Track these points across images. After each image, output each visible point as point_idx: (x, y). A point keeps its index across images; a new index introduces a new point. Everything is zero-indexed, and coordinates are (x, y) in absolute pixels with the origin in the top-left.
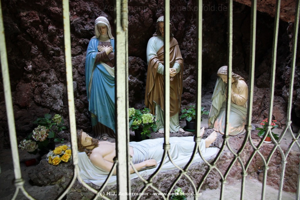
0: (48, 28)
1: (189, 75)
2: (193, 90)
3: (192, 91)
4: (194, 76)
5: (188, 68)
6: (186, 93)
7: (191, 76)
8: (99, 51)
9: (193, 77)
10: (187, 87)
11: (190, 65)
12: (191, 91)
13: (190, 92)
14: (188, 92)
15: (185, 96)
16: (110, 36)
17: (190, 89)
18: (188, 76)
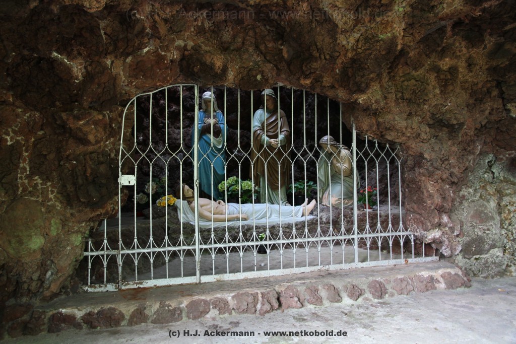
0: (159, 103)
8: (205, 123)
16: (216, 109)
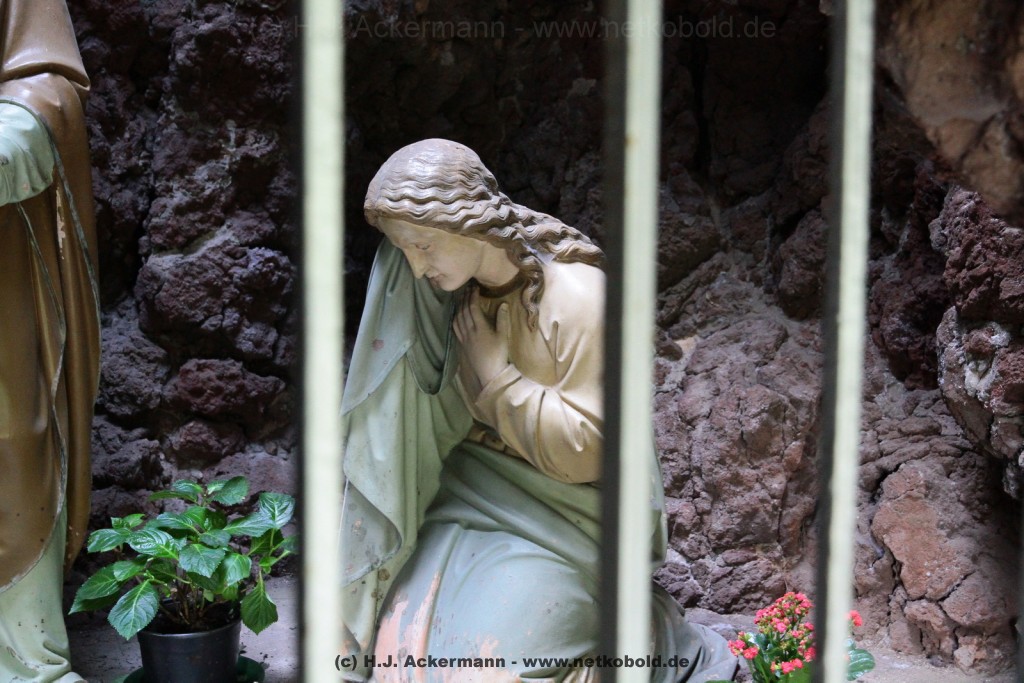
1: (229, 210)
2: (273, 336)
3: (258, 344)
4: (274, 217)
5: (216, 154)
6: (200, 368)
7: (244, 219)
9: (268, 227)
10: (209, 313)
11: (231, 125)
12: (246, 346)
13: (238, 356)
14: (222, 358)
15: (197, 392)
17: (236, 329)
18: (220, 223)
